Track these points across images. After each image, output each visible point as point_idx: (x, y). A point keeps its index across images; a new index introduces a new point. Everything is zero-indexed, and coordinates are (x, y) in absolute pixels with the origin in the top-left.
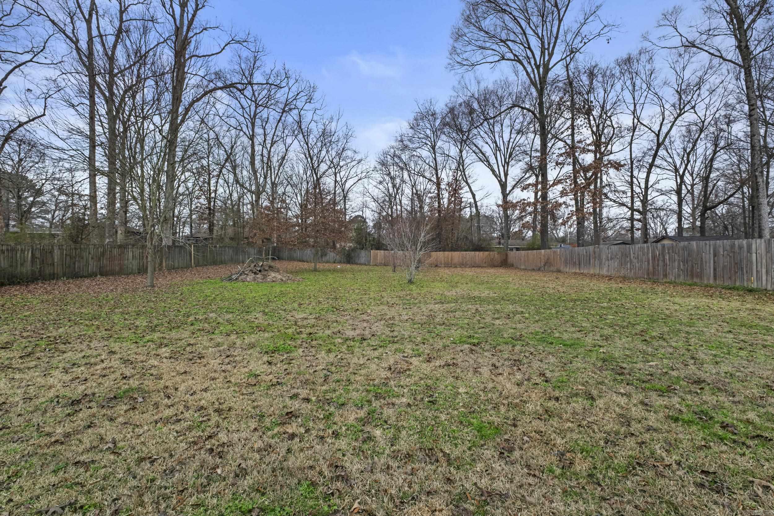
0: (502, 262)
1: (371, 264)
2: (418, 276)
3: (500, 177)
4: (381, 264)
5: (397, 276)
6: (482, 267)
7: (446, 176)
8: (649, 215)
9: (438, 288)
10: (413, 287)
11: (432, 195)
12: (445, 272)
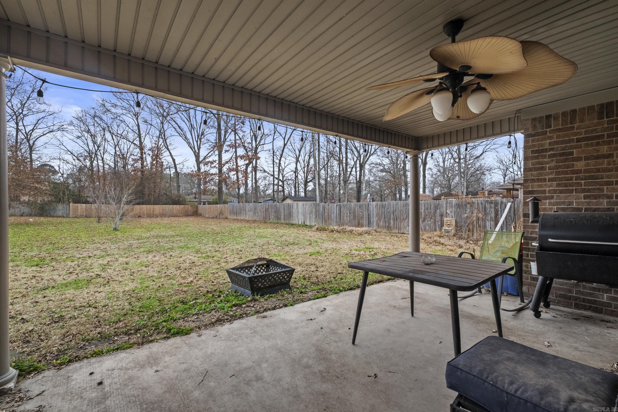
0: (193, 213)
1: (71, 216)
2: (121, 226)
3: (194, 148)
4: (82, 216)
5: (103, 225)
6: (178, 216)
7: (148, 143)
8: (285, 183)
9: (138, 232)
10: (118, 233)
11: (135, 157)
12: (145, 221)
